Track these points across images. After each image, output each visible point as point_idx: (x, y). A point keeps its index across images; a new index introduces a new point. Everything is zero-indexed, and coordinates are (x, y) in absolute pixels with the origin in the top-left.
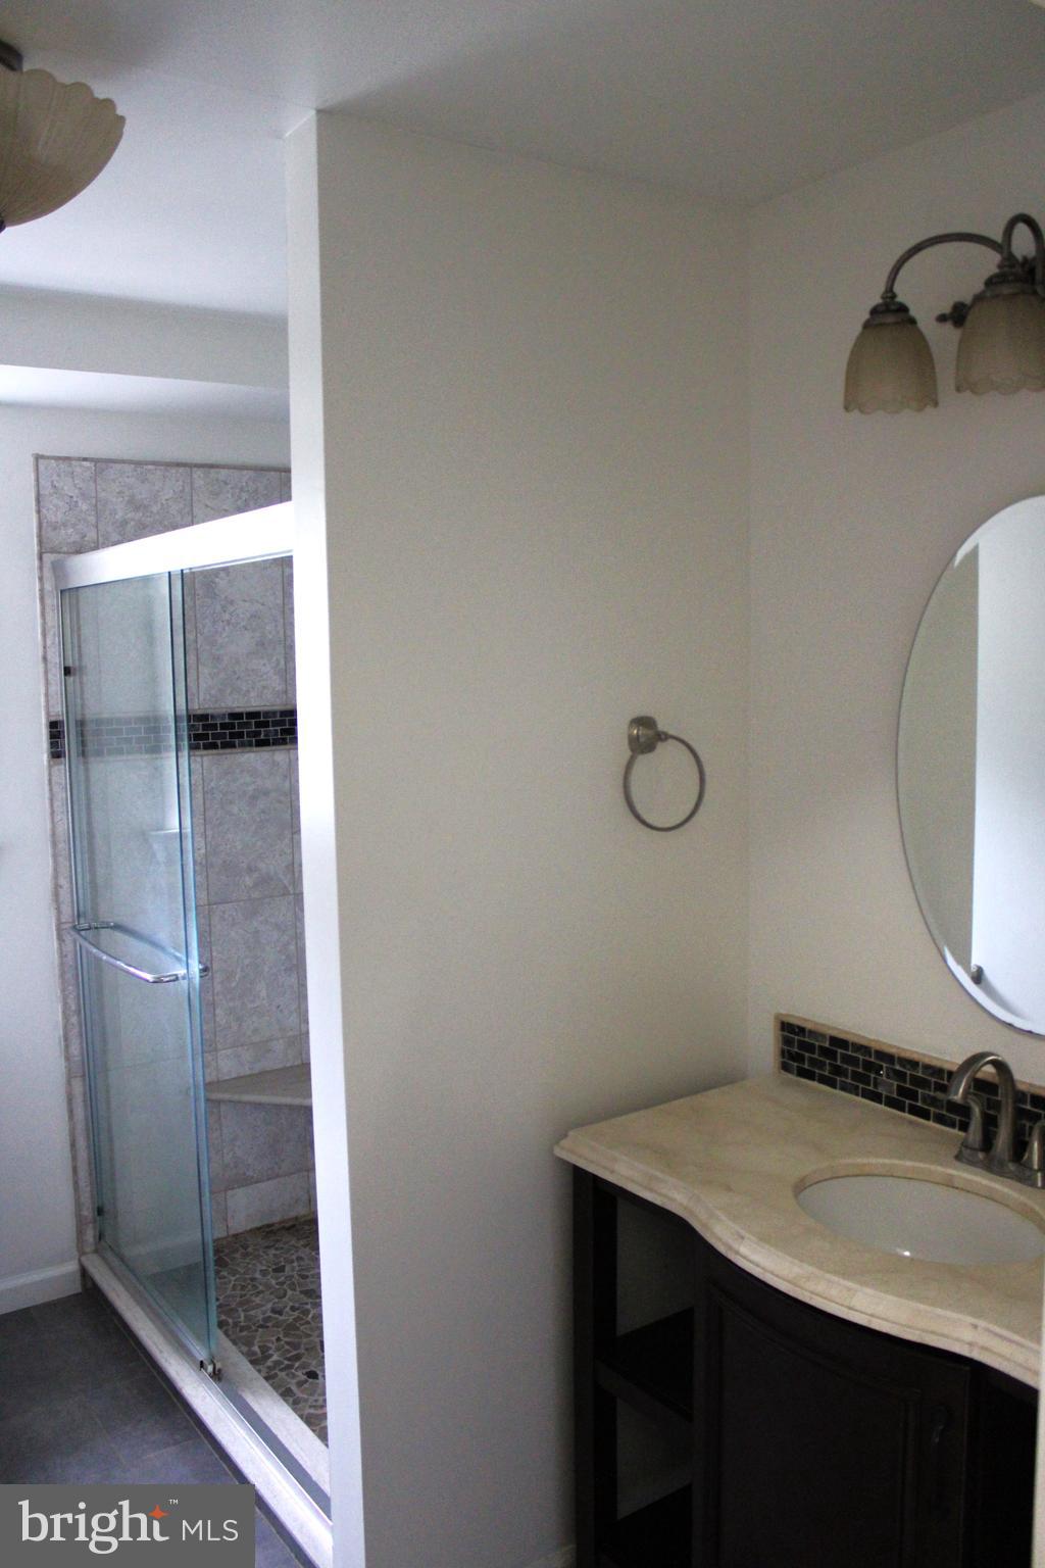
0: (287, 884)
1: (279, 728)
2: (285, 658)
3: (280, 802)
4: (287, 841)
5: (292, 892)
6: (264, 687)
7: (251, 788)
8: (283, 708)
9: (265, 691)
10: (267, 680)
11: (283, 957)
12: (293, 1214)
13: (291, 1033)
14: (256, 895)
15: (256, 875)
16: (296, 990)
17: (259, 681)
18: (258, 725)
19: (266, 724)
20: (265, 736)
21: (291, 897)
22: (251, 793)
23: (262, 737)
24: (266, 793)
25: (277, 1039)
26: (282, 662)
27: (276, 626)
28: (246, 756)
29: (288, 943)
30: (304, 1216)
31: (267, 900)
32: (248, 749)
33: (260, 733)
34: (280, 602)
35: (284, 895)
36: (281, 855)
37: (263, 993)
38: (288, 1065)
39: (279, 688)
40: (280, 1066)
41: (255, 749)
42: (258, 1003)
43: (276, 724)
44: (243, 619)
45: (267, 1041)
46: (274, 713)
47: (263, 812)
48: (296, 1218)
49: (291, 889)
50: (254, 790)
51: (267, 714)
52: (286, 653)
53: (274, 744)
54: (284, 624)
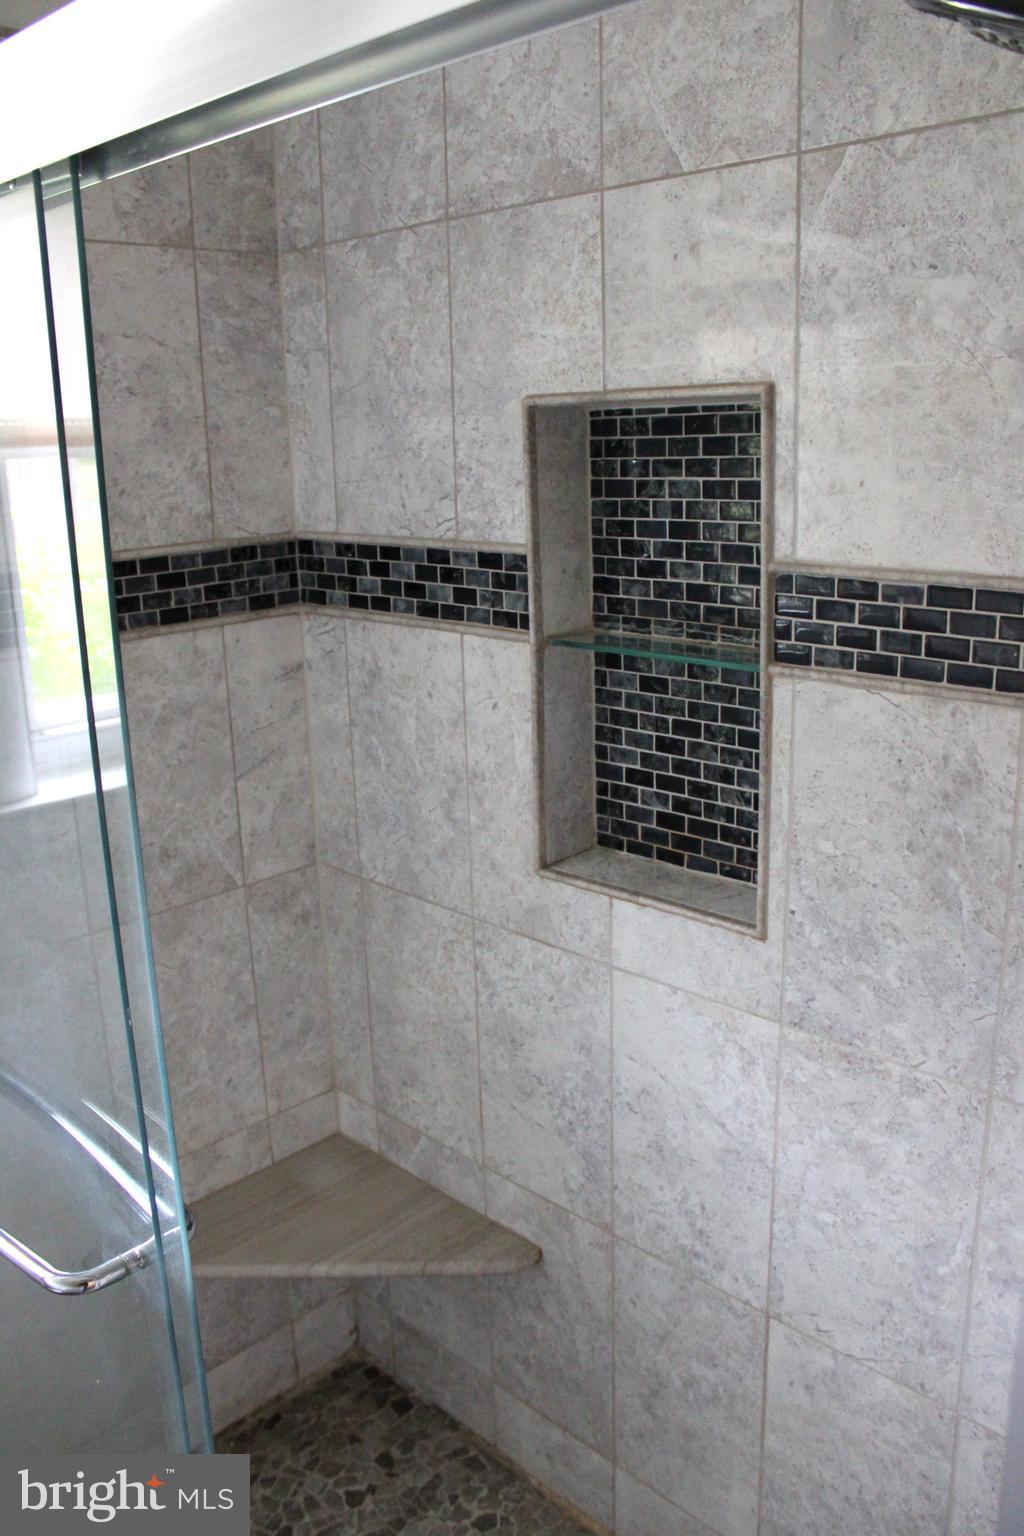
0: (232, 872)
1: (201, 586)
2: (208, 450)
3: (211, 724)
4: (227, 793)
5: (240, 883)
6: (172, 509)
7: (158, 705)
8: (209, 547)
9: (176, 515)
10: (175, 494)
11: (232, 998)
12: (273, 1393)
13: (251, 1121)
14: (179, 898)
15: (175, 864)
16: (257, 1047)
17: (162, 497)
18: (165, 581)
19: (177, 580)
20: (177, 603)
21: (240, 892)
22: (157, 714)
23: (173, 605)
24: (187, 711)
25: (231, 1135)
26: (203, 457)
27: (190, 388)
28: (147, 643)
29: (240, 973)
30: (289, 1391)
31: (198, 906)
32: (149, 630)
33: (168, 596)
34: (193, 338)
35: (226, 890)
36: (218, 822)
37: (204, 1066)
38: (251, 1171)
39: (201, 508)
40: (240, 1176)
41: (163, 629)
42: (195, 1083)
43: (195, 577)
44: (125, 375)
45: (215, 1142)
46: (192, 557)
47: (183, 746)
48: (278, 1398)
49: (238, 877)
50: (164, 707)
51: (178, 559)
52: (209, 441)
53: (195, 617)
54: (203, 384)
